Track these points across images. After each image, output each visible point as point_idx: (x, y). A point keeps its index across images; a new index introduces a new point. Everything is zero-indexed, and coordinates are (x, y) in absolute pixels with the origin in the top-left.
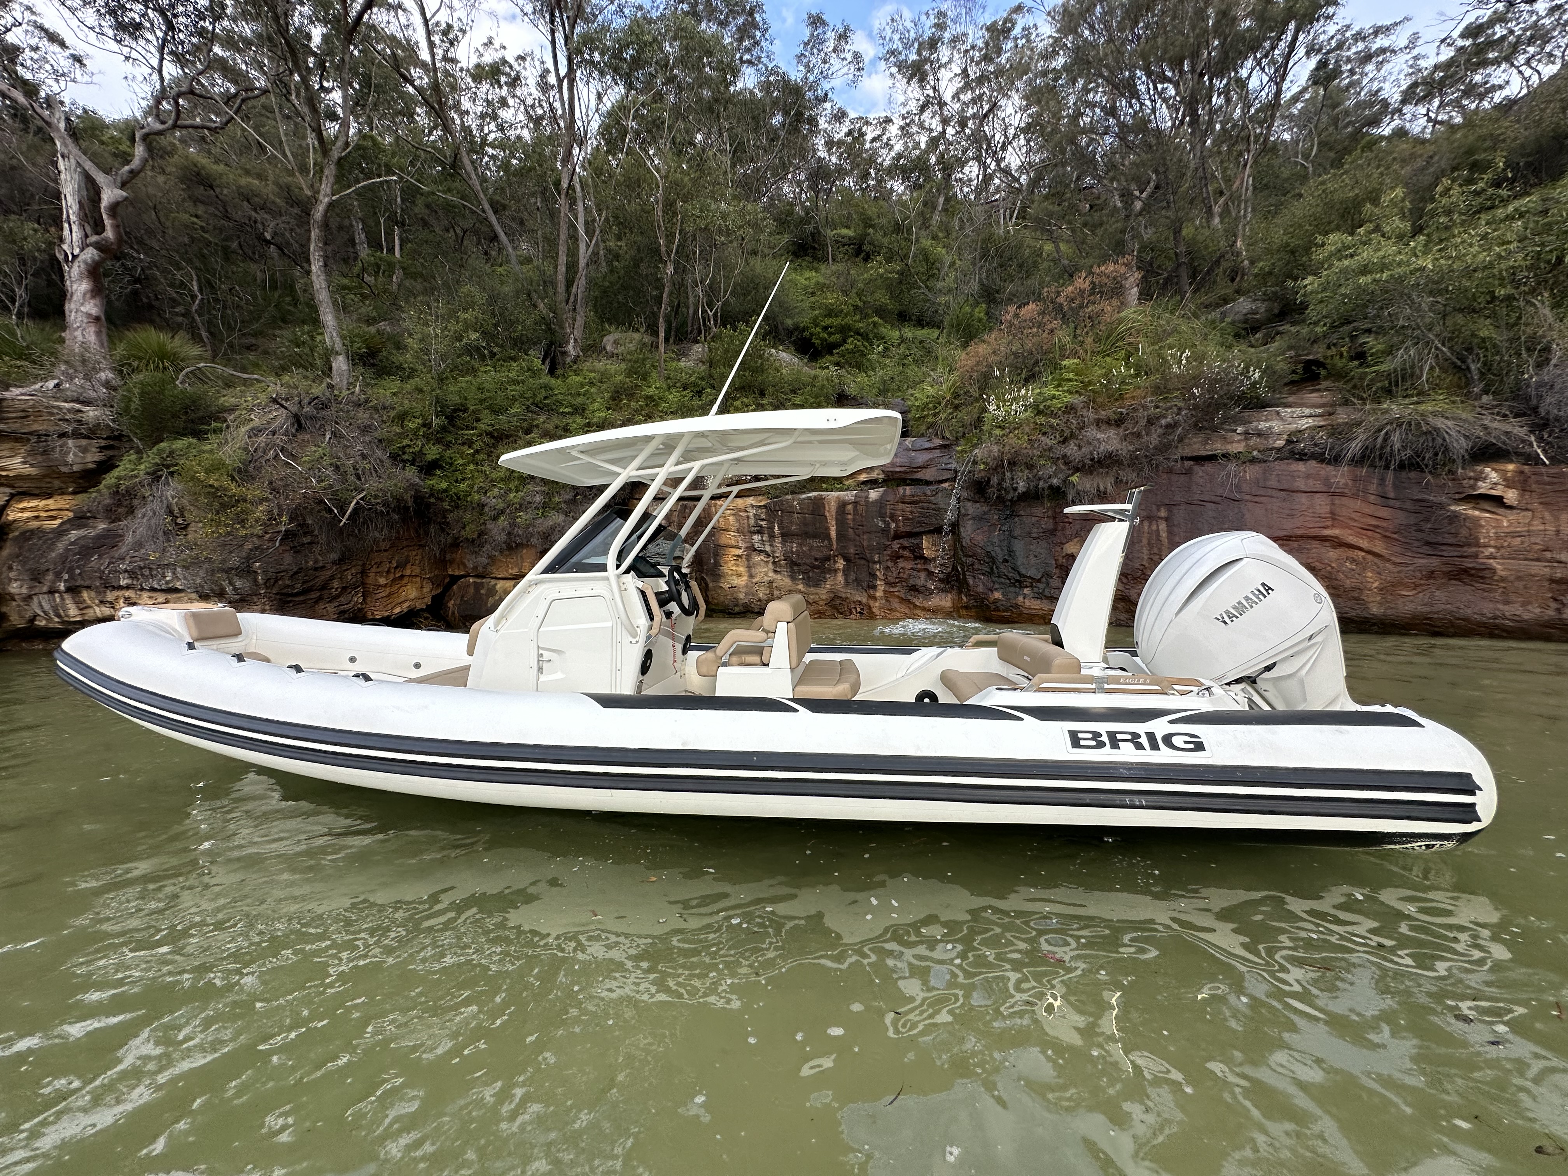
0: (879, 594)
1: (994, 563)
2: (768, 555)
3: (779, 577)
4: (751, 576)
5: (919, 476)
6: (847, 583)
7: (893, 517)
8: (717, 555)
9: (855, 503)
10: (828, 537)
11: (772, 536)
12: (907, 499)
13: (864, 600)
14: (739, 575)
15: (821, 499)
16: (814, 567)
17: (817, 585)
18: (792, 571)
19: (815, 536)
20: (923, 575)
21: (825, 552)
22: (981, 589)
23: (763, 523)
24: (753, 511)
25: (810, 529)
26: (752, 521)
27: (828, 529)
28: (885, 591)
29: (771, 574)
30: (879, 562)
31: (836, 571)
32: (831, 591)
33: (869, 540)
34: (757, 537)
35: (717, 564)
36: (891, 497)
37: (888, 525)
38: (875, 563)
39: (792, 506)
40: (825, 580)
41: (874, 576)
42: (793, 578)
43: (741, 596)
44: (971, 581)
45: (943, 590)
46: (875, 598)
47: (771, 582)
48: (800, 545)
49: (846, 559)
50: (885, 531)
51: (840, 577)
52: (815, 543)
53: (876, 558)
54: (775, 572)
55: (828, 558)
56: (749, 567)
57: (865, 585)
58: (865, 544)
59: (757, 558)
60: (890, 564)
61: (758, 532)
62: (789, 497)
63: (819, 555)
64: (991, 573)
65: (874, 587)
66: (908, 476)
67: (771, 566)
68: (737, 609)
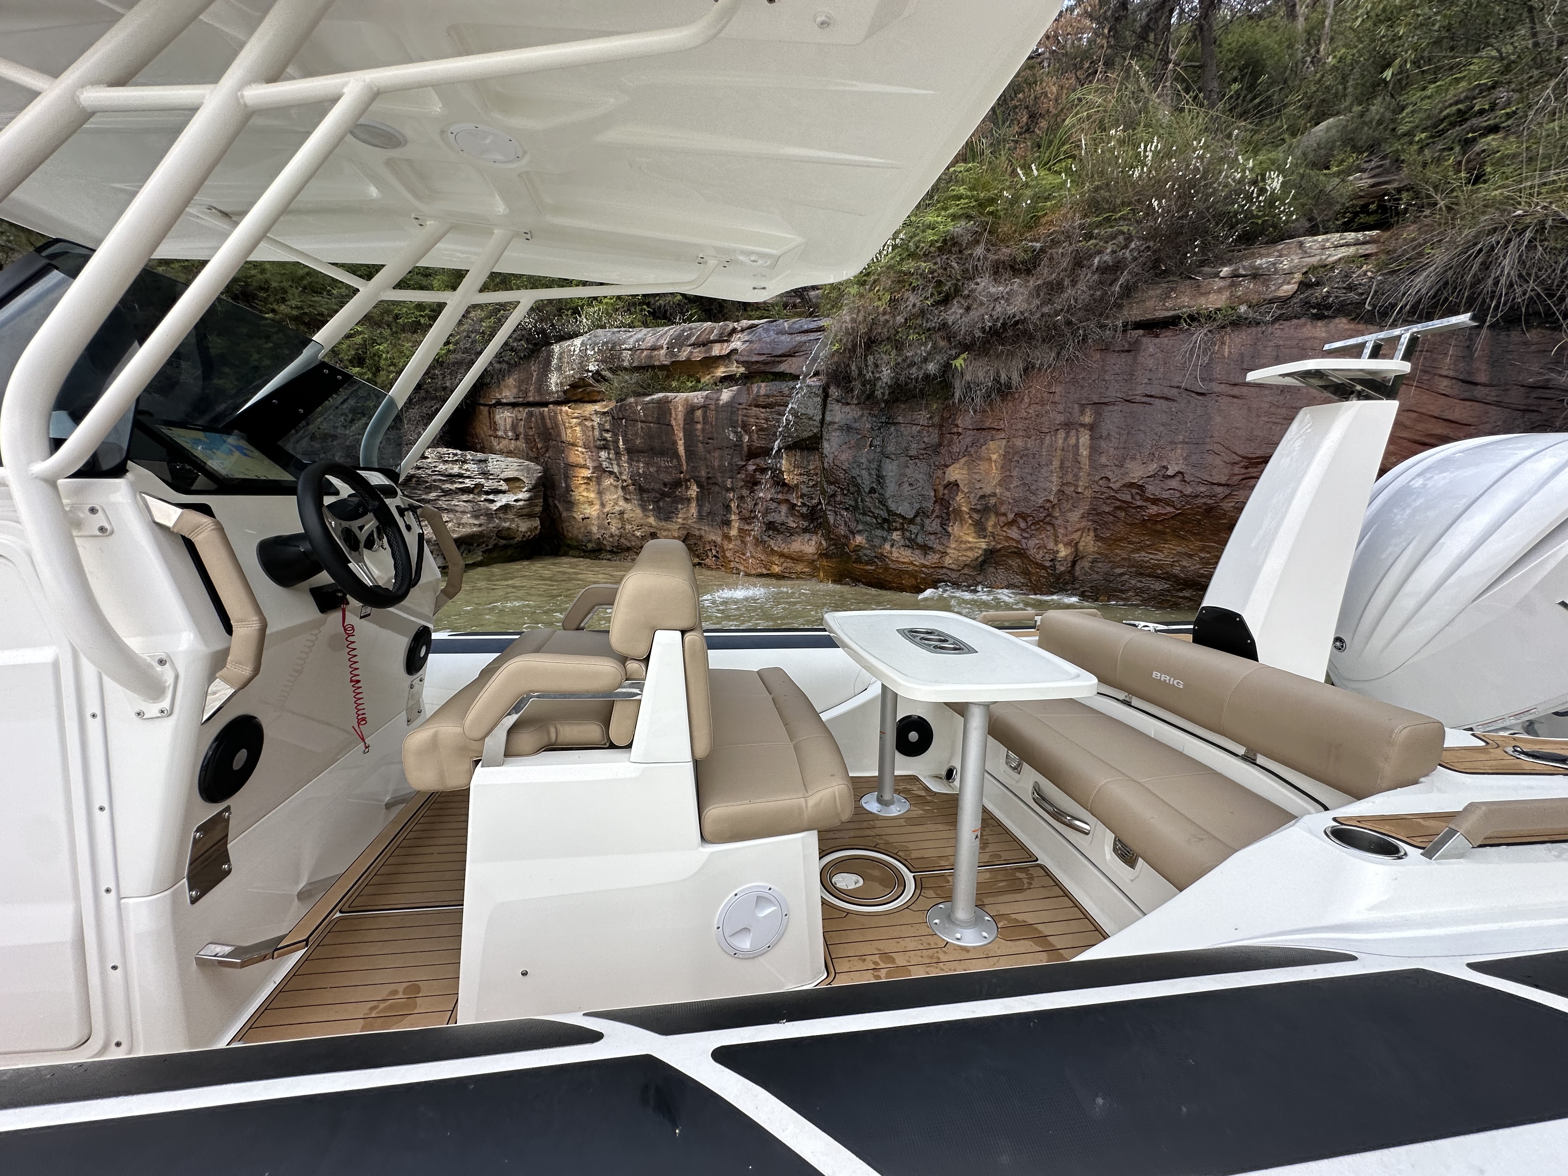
0: (734, 532)
1: (859, 492)
2: (617, 479)
3: (628, 506)
4: (603, 505)
5: (783, 367)
6: (700, 518)
7: (745, 426)
8: (567, 477)
9: (705, 407)
10: (676, 455)
11: (618, 454)
12: (761, 401)
13: (719, 540)
14: (591, 503)
15: (666, 402)
16: (664, 495)
17: (668, 519)
18: (641, 499)
19: (662, 453)
20: (784, 509)
21: (675, 475)
22: (842, 530)
23: (608, 436)
24: (597, 419)
25: (656, 443)
26: (597, 433)
27: (675, 443)
28: (740, 530)
29: (621, 502)
30: (732, 489)
31: (689, 500)
32: (683, 527)
33: (721, 458)
34: (603, 454)
35: (569, 490)
36: (744, 399)
37: (740, 438)
38: (728, 490)
39: (635, 412)
40: (676, 512)
41: (728, 508)
42: (644, 509)
43: (595, 529)
44: (831, 519)
45: (805, 530)
46: (727, 537)
47: (622, 513)
48: (647, 464)
49: (700, 485)
50: (738, 446)
51: (693, 509)
52: (663, 462)
53: (729, 484)
54: (626, 500)
55: (678, 484)
56: (600, 493)
57: (718, 519)
58: (716, 464)
59: (608, 481)
60: (745, 492)
61: (604, 448)
62: (632, 400)
63: (667, 479)
64: (856, 508)
65: (728, 523)
66: (767, 369)
67: (620, 492)
68: (590, 546)
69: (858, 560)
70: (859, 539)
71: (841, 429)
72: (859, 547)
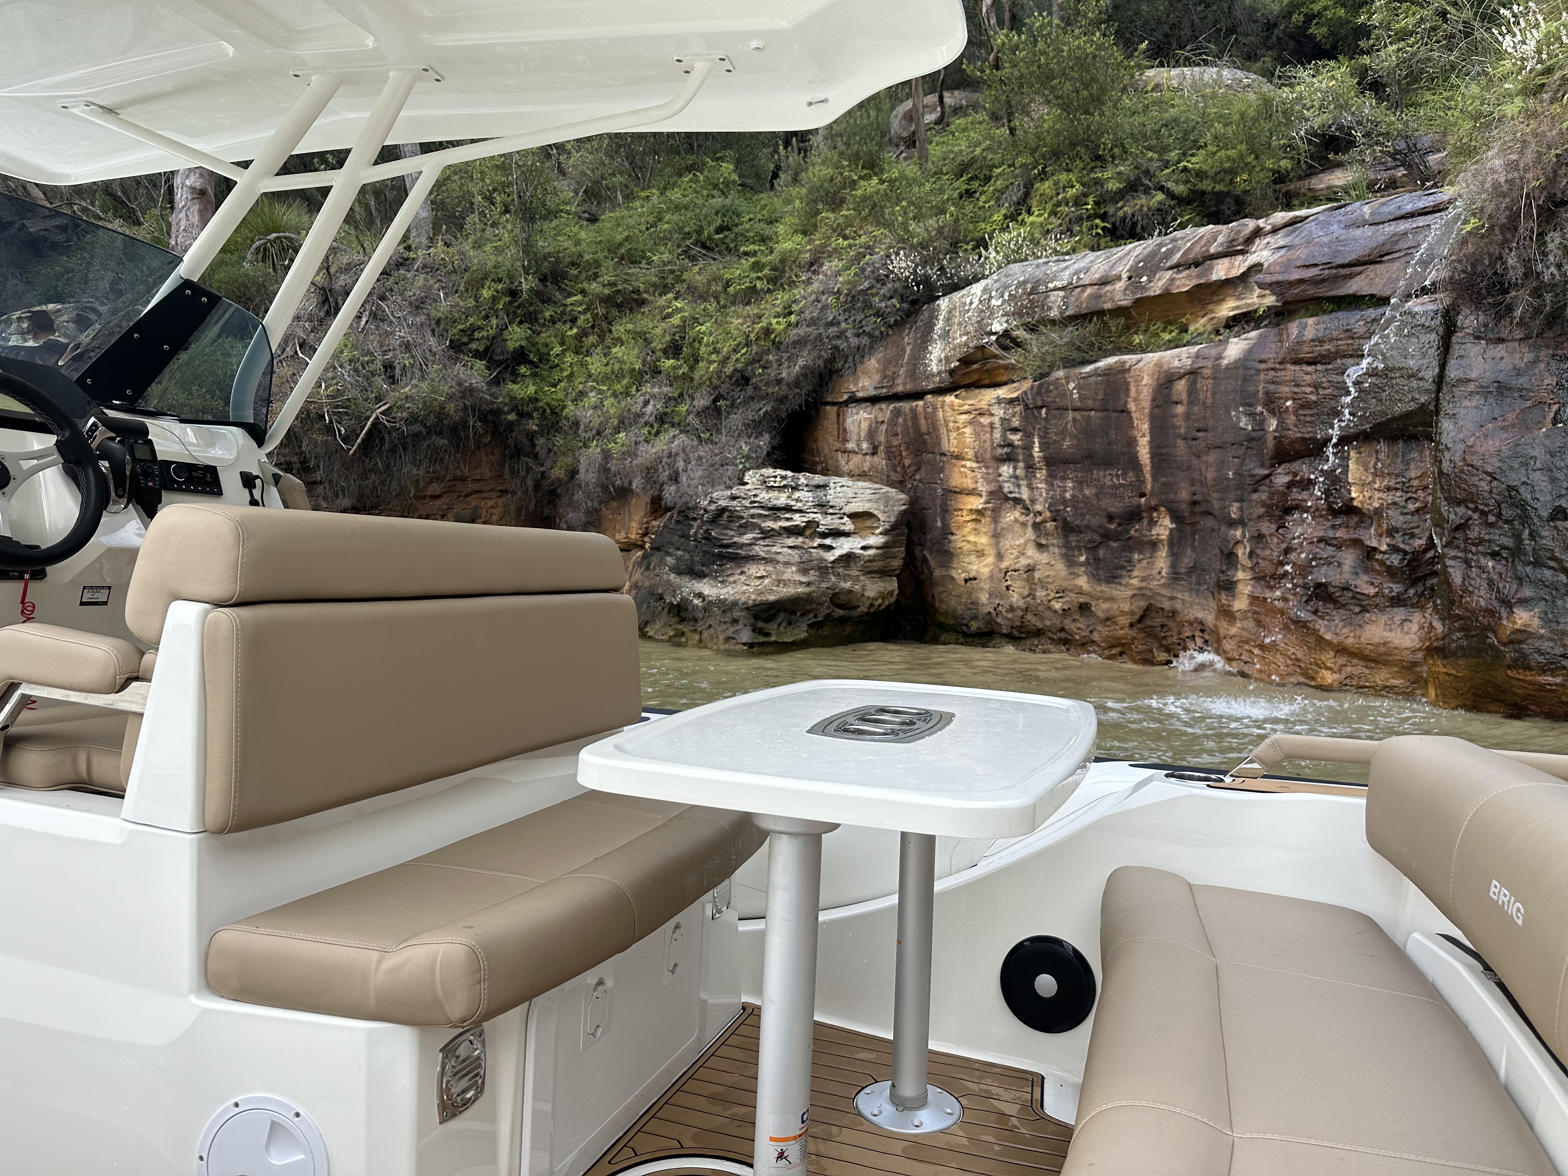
0: (1240, 604)
1: (1525, 518)
2: (1027, 510)
3: (1043, 558)
4: (1000, 556)
5: (1357, 286)
6: (1175, 576)
7: (1272, 403)
8: (946, 511)
9: (1193, 373)
10: (1134, 463)
11: (1030, 467)
12: (1306, 352)
13: (1209, 618)
14: (981, 554)
15: (1123, 370)
16: (1107, 536)
17: (1112, 578)
18: (1067, 545)
19: (1108, 462)
20: (1349, 558)
21: (1129, 500)
22: (1482, 598)
23: (1015, 438)
24: (999, 412)
25: (1098, 445)
26: (997, 434)
27: (1132, 443)
28: (1253, 599)
29: (1031, 551)
30: (1240, 522)
31: (1154, 545)
32: (1140, 594)
33: (1222, 464)
34: (1006, 470)
35: (947, 532)
36: (1271, 352)
37: (1260, 425)
38: (1232, 524)
39: (1064, 395)
40: (1128, 566)
41: (1230, 557)
42: (1070, 562)
43: (984, 598)
44: (1457, 577)
45: (1397, 601)
46: (1226, 613)
47: (1030, 569)
48: (1080, 483)
49: (1176, 517)
50: (1254, 440)
51: (1162, 561)
52: (1109, 478)
53: (1234, 511)
54: (1040, 546)
55: (1134, 515)
56: (996, 536)
57: (1211, 578)
58: (1210, 475)
59: (1012, 516)
60: (1267, 527)
61: (1009, 459)
62: (1061, 373)
63: (1115, 507)
64: (1516, 552)
65: (1229, 587)
66: (1323, 291)
67: (1030, 534)
68: (974, 626)
69: (1522, 663)
70: (1523, 617)
71: (1484, 391)
72: (1523, 635)
